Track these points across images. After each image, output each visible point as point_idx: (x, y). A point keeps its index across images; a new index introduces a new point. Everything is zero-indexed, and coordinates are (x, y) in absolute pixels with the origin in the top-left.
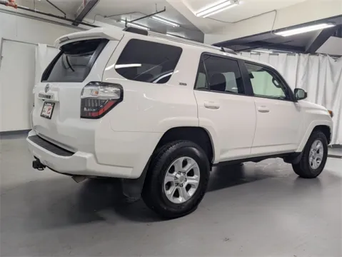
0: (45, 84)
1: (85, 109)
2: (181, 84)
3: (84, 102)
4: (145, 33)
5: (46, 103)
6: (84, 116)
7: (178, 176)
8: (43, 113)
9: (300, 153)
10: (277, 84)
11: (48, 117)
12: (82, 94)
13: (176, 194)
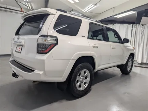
0: (17, 36)
1: (39, 49)
2: (82, 36)
3: (39, 45)
4: (66, 12)
5: (18, 45)
6: (38, 52)
7: (82, 78)
8: (17, 50)
9: (125, 65)
10: (116, 36)
11: (19, 52)
12: (37, 41)
13: (80, 86)
